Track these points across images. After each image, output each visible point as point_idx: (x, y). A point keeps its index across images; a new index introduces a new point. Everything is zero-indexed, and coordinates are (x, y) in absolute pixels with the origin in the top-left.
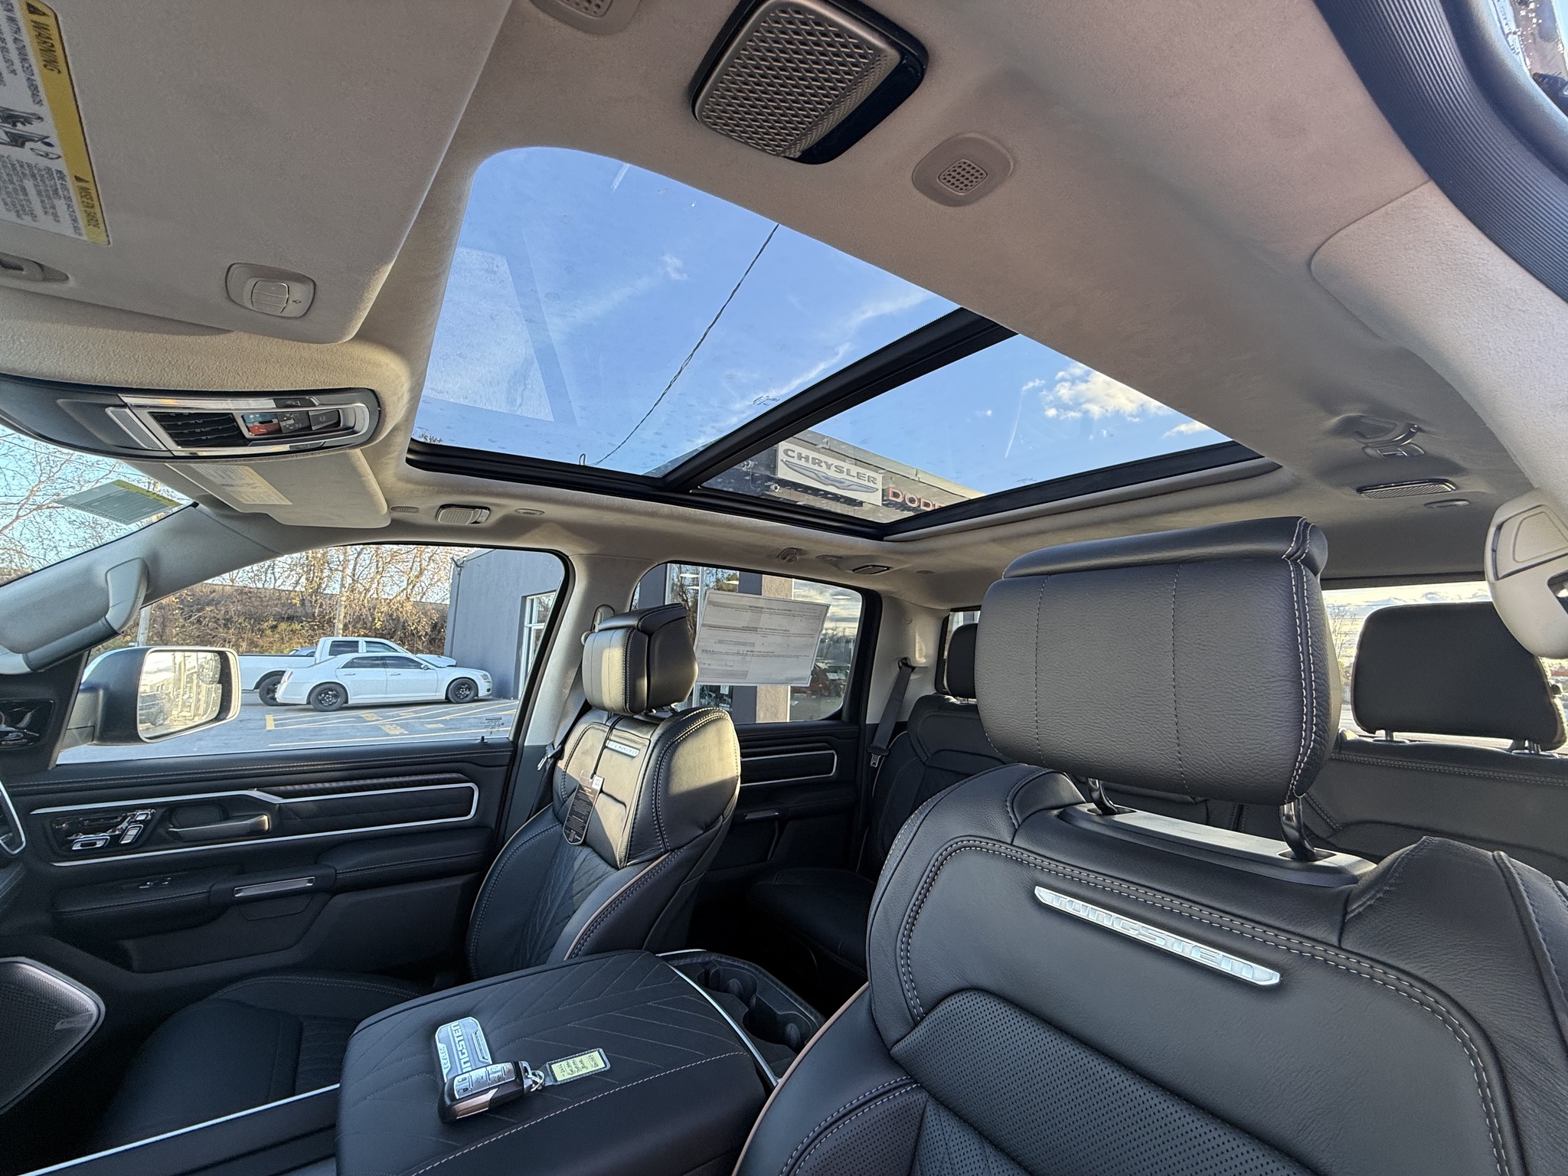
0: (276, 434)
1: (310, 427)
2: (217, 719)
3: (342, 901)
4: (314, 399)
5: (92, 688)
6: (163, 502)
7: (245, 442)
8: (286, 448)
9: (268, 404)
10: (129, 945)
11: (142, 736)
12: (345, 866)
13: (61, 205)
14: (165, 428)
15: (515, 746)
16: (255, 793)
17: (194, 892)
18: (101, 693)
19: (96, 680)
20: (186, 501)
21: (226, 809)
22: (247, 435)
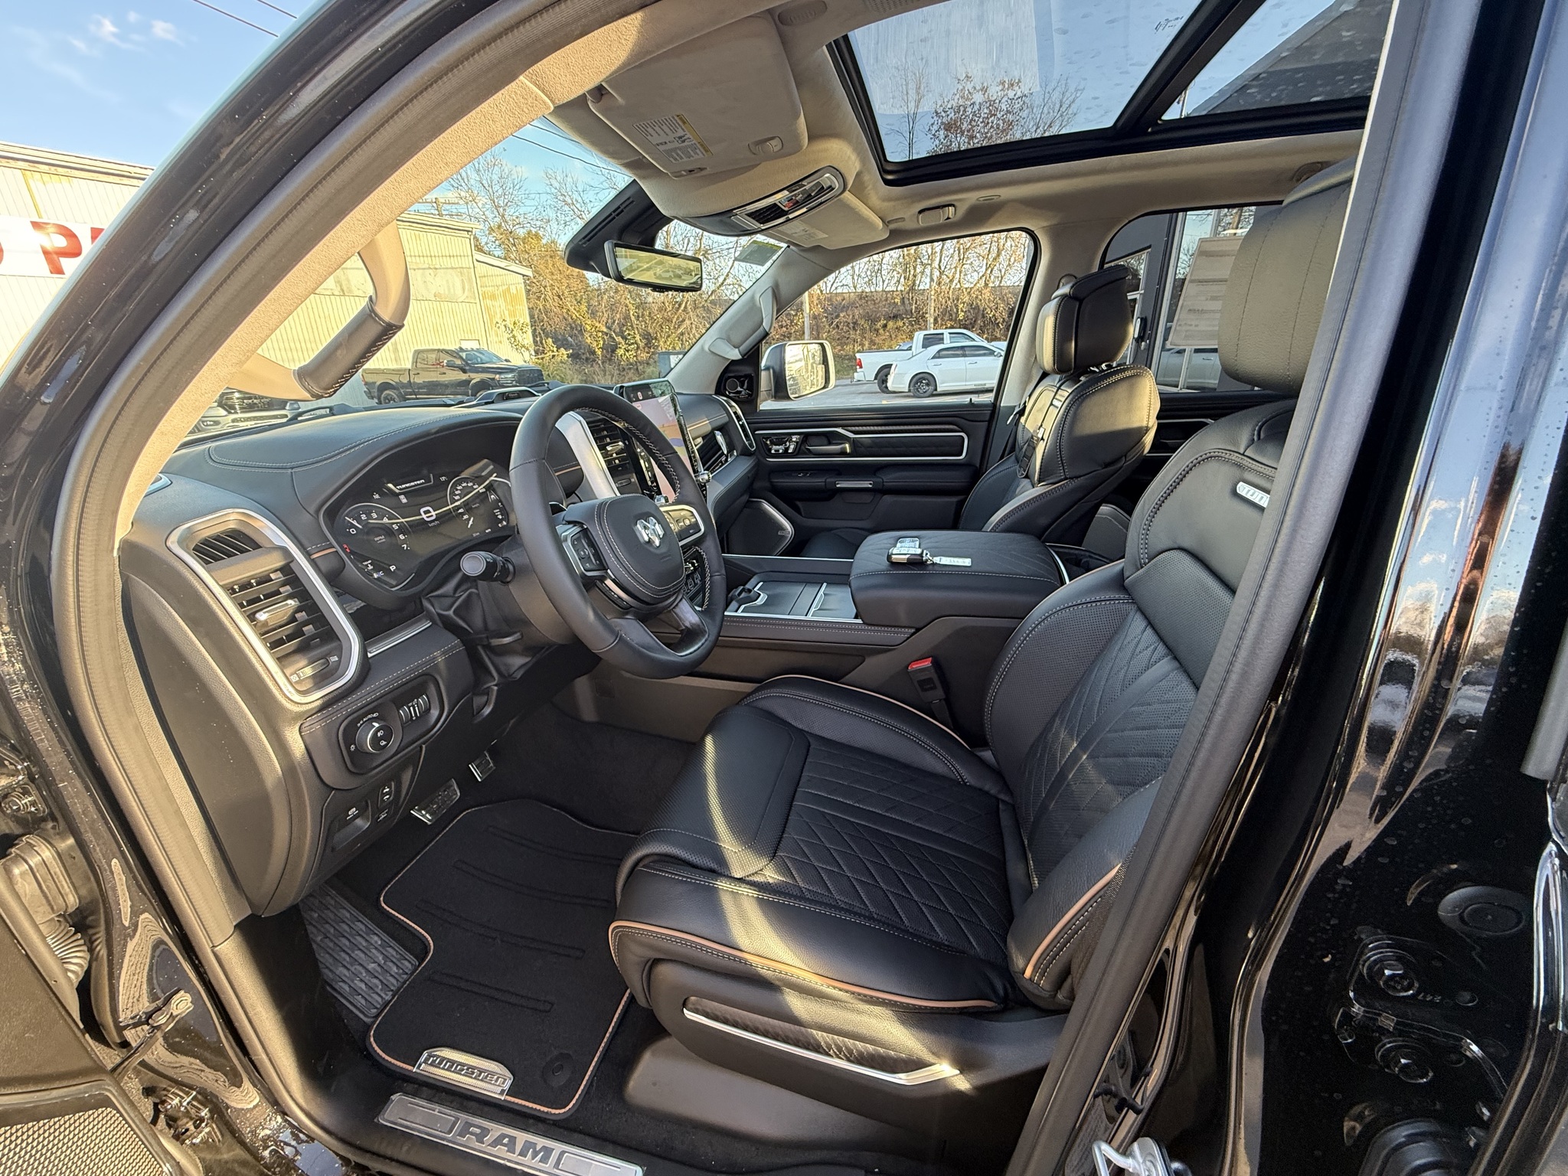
0: (797, 205)
1: (810, 195)
2: (824, 388)
3: (888, 498)
4: (804, 183)
5: (767, 368)
6: (775, 248)
7: (786, 213)
8: (804, 210)
9: (786, 192)
10: (799, 504)
11: (792, 396)
12: (889, 479)
13: (698, 151)
14: (754, 218)
15: (994, 406)
16: (840, 430)
17: (818, 481)
18: (771, 371)
19: (769, 364)
20: (784, 245)
21: (831, 438)
22: (786, 209)
